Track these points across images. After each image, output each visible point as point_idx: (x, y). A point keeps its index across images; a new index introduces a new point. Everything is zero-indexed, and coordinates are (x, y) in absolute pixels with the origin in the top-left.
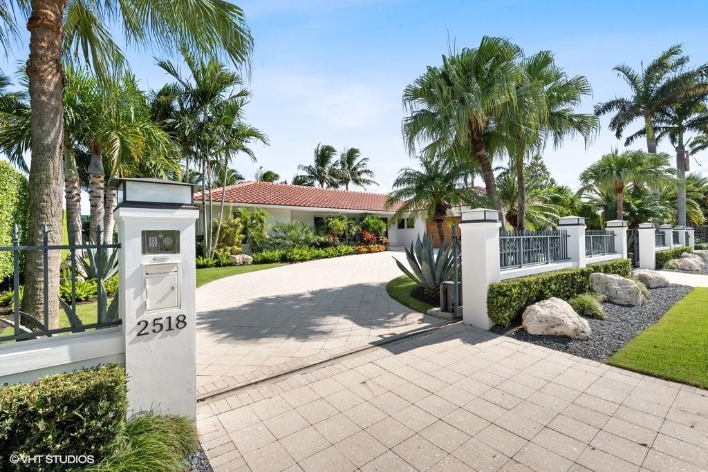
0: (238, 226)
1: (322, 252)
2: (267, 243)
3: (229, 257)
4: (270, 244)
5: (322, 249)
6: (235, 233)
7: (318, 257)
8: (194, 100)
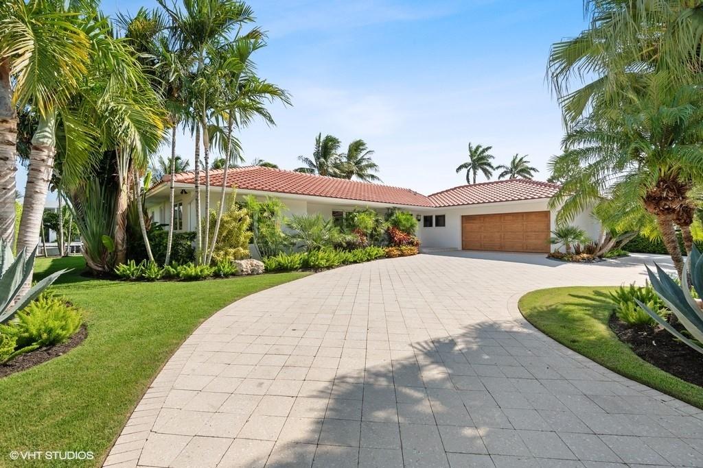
0: (245, 220)
1: (349, 256)
2: (281, 243)
3: (231, 263)
4: (285, 245)
5: (350, 251)
6: (239, 229)
7: (345, 262)
8: (185, 37)
